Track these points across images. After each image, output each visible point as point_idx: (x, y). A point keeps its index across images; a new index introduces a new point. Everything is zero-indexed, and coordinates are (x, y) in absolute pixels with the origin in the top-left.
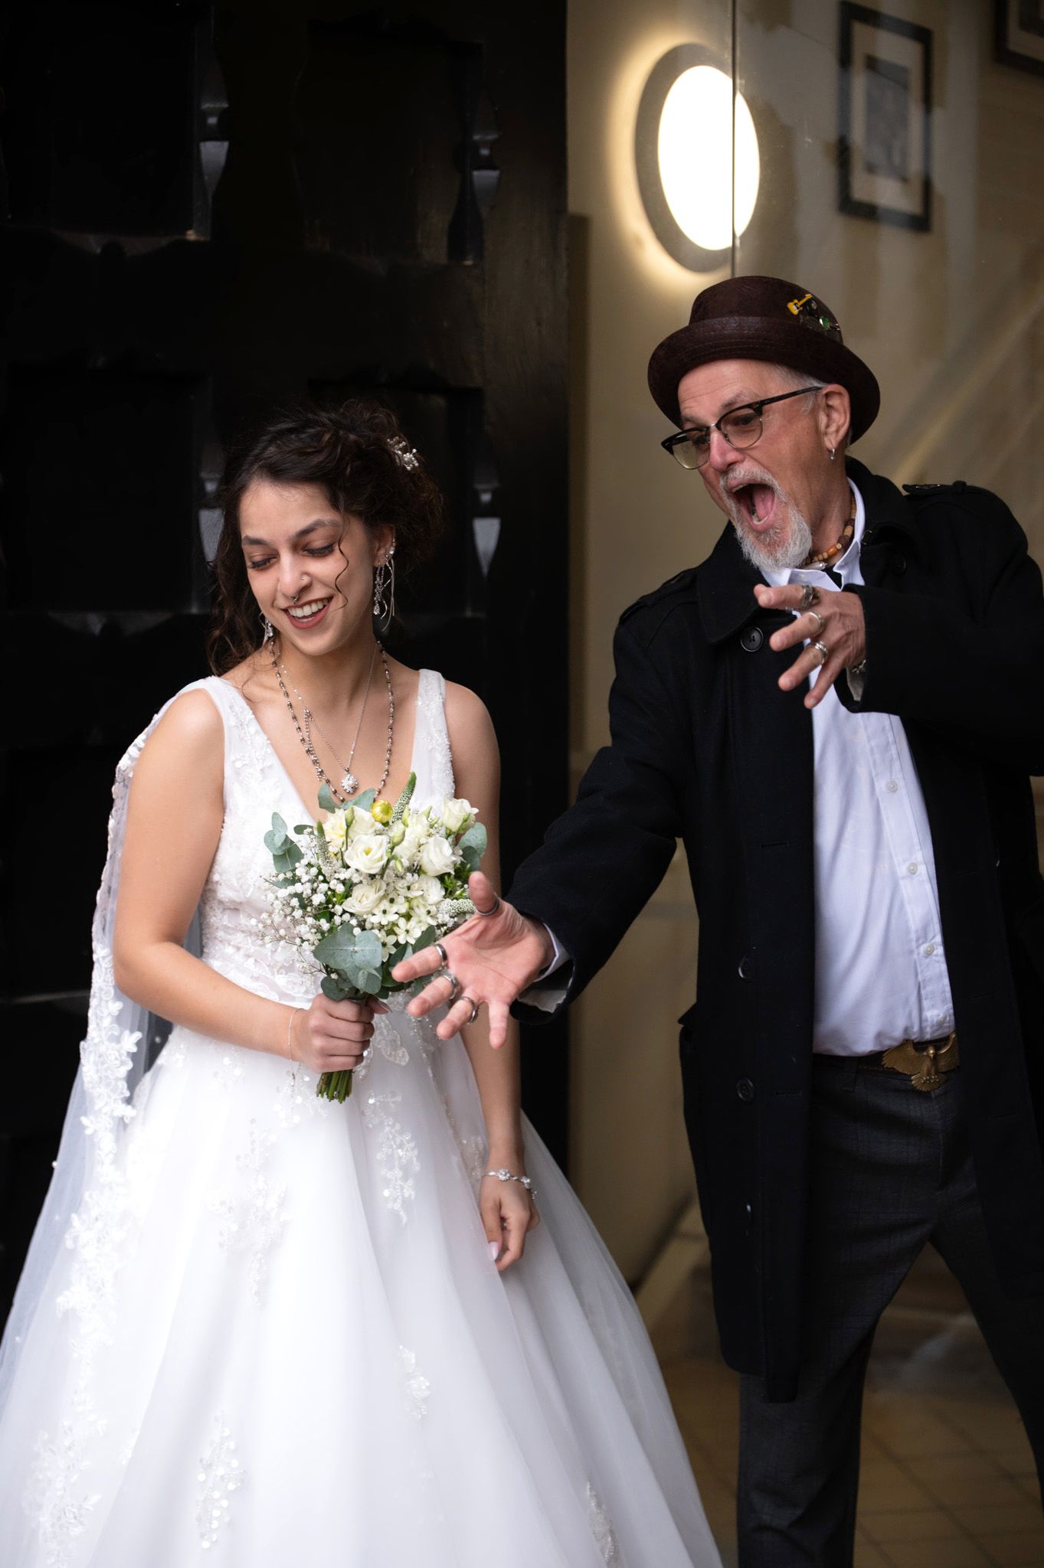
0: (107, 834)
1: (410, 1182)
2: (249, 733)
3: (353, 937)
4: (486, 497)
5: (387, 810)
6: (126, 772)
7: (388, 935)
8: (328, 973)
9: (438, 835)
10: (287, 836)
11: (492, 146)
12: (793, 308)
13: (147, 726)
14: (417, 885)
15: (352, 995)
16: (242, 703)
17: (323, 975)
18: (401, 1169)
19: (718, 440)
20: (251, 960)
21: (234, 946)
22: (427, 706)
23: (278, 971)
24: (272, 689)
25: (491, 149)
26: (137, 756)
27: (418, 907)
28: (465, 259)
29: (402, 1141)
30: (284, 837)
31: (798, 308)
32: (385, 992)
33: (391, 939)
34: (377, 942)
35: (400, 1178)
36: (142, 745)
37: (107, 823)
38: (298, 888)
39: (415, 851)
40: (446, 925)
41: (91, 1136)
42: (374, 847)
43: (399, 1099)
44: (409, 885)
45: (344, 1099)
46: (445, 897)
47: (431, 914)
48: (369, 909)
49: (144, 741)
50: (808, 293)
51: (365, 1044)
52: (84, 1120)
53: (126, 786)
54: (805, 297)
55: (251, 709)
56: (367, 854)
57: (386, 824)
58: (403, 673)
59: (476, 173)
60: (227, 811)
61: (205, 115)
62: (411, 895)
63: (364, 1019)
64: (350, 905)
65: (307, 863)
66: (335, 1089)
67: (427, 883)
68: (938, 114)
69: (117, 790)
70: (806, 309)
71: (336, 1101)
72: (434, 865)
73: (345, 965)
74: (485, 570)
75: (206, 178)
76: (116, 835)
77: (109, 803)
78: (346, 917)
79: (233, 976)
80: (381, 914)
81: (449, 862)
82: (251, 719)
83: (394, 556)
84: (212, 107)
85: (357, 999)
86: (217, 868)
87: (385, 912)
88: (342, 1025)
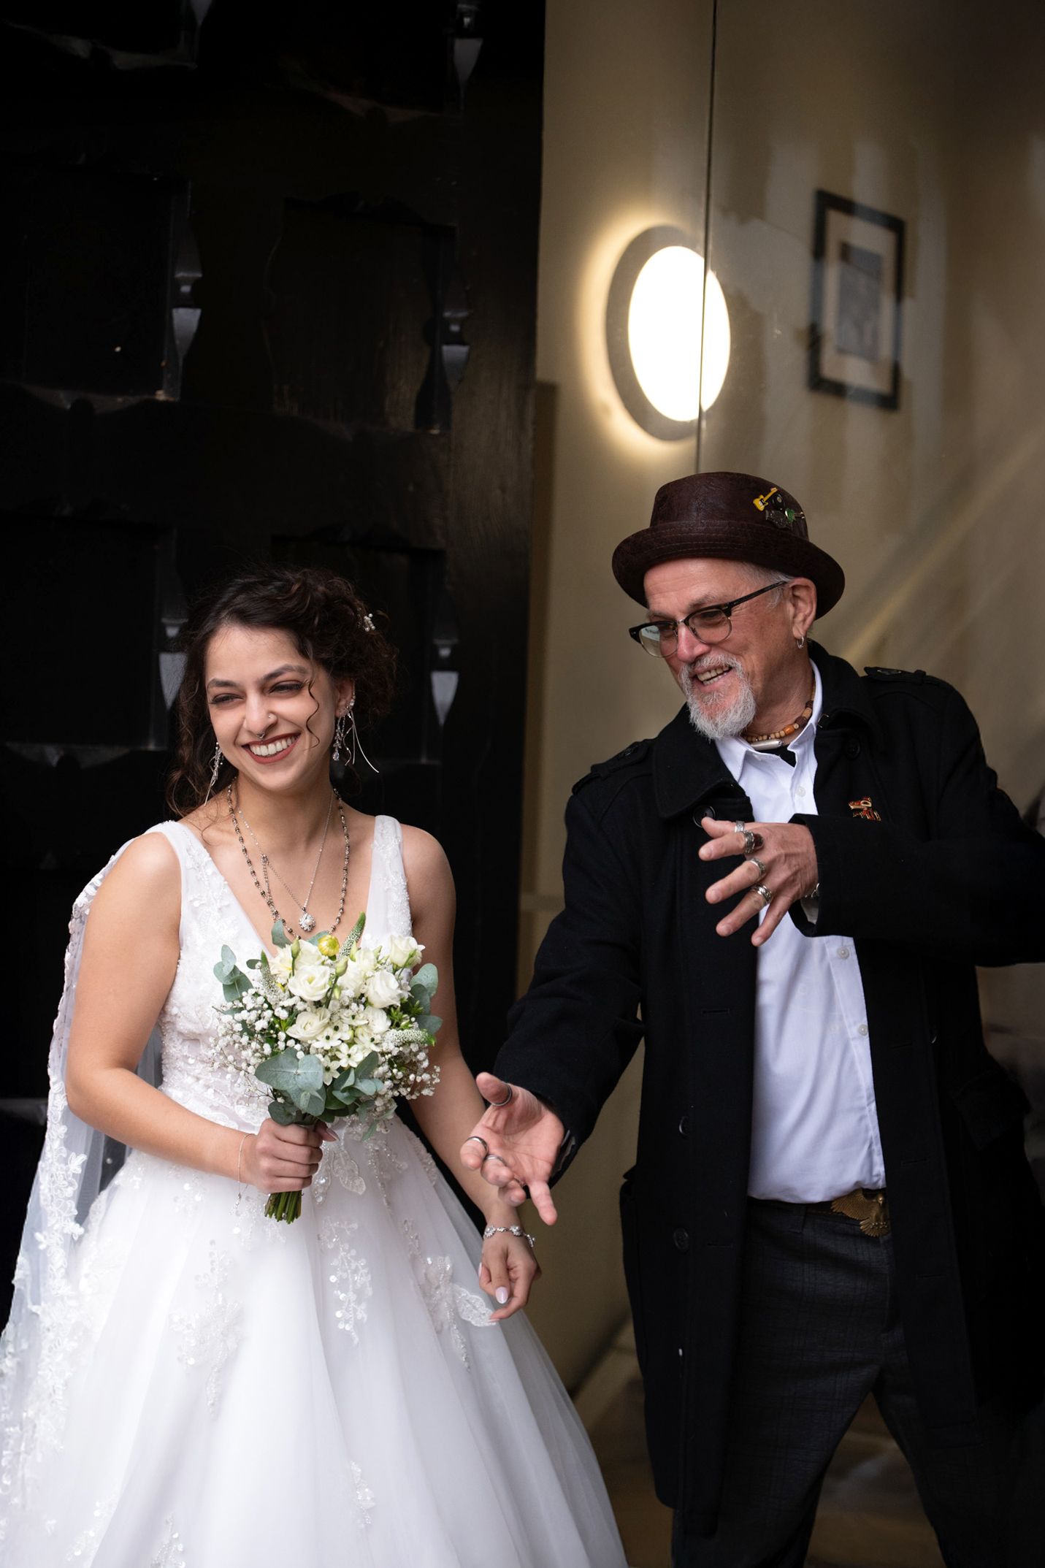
0: (63, 967)
1: (363, 1306)
2: (206, 874)
3: (296, 1061)
4: (445, 652)
5: (334, 944)
6: (83, 909)
7: (331, 1060)
8: (275, 1097)
9: (385, 971)
10: (235, 967)
11: (462, 322)
12: (759, 504)
13: (104, 866)
14: (362, 1016)
15: (300, 1120)
16: (199, 847)
17: (270, 1100)
18: (354, 1293)
19: (686, 635)
20: (211, 1091)
21: (193, 1076)
22: (383, 849)
23: (238, 1102)
24: (229, 832)
25: (462, 326)
26: (94, 894)
27: (362, 1035)
28: (432, 428)
29: (357, 1266)
30: (232, 968)
31: (764, 504)
32: (329, 1114)
33: (335, 1065)
34: (318, 1066)
35: (354, 1301)
36: (99, 884)
37: (64, 956)
38: (244, 1015)
39: (361, 983)
40: (390, 1053)
41: (45, 1251)
42: (317, 975)
43: (355, 1226)
44: (353, 1014)
45: (292, 1220)
46: (391, 1027)
47: (375, 1042)
48: (313, 1035)
49: (101, 880)
50: (773, 486)
51: (313, 1167)
52: (38, 1236)
53: (82, 922)
54: (770, 491)
55: (208, 851)
56: (310, 983)
57: (333, 958)
58: (359, 819)
59: (445, 348)
60: (184, 948)
61: (178, 284)
62: (355, 1023)
63: (313, 1143)
64: (294, 1031)
65: (254, 993)
66: (284, 1211)
67: (373, 1014)
68: (908, 304)
69: (73, 926)
70: (772, 505)
71: (284, 1222)
72: (380, 997)
73: (289, 1087)
74: (442, 720)
75: (178, 342)
76: (72, 968)
77: (66, 938)
78: (291, 1043)
79: (191, 1105)
80: (324, 1039)
81: (395, 995)
82: (208, 861)
83: (354, 709)
84: (186, 277)
85: (305, 1124)
86: (173, 1000)
87: (328, 1038)
88: (289, 1148)
